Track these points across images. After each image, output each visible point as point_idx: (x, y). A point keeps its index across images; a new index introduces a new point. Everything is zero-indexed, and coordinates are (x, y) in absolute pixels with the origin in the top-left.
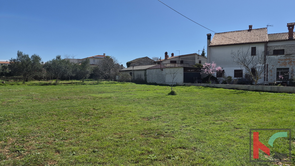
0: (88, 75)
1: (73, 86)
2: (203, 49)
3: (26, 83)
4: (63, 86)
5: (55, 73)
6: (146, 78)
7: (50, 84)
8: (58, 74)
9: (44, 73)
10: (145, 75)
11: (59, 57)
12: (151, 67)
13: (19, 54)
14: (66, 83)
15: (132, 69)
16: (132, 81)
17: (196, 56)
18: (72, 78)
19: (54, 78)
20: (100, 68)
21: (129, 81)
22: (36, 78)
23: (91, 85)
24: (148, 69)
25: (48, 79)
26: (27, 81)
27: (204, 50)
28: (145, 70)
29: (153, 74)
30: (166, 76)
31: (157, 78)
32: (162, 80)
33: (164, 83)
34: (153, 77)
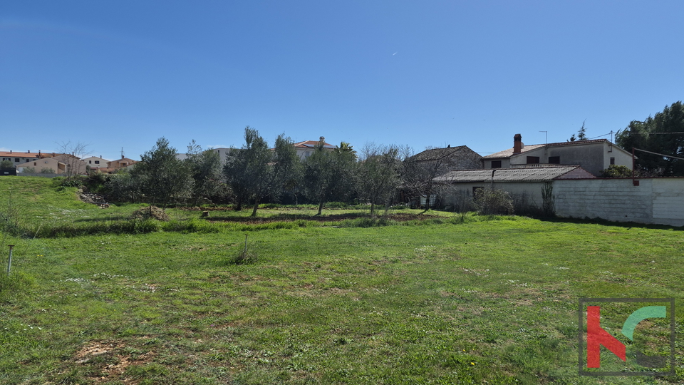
0: (388, 196)
2: (580, 129)
6: (548, 206)
10: (547, 195)
12: (563, 175)
15: (490, 178)
17: (605, 146)
24: (556, 179)
27: (583, 130)
28: (548, 182)
30: (654, 202)
31: (606, 205)
32: (633, 213)
33: (646, 221)
34: (587, 201)
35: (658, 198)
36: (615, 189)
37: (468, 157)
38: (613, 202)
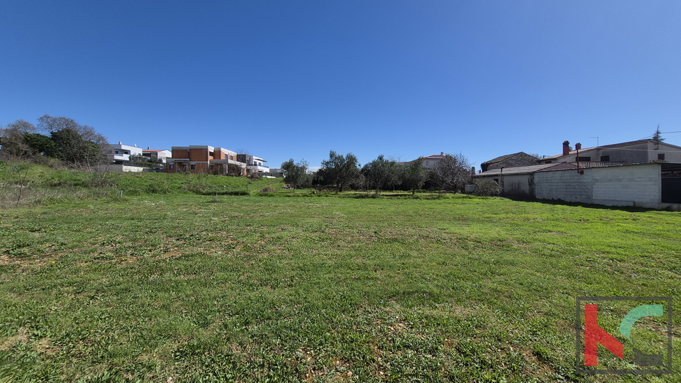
0: (421, 184)
1: (400, 201)
3: (339, 193)
4: (385, 200)
5: (375, 181)
6: (532, 191)
7: (366, 196)
8: (378, 181)
9: (362, 181)
10: (531, 183)
11: (381, 158)
12: (545, 169)
13: (332, 155)
14: (389, 195)
15: (500, 173)
16: (503, 195)
18: (397, 188)
19: (373, 188)
20: (439, 173)
21: (496, 195)
22: (353, 187)
23: (428, 199)
24: (540, 171)
25: (365, 188)
26: (341, 191)
27: (658, 133)
28: (532, 174)
29: (553, 181)
30: (594, 186)
31: (564, 190)
32: (580, 195)
33: (589, 202)
34: (553, 187)
35: (596, 183)
36: (569, 178)
37: (525, 160)
38: (568, 187)
